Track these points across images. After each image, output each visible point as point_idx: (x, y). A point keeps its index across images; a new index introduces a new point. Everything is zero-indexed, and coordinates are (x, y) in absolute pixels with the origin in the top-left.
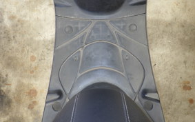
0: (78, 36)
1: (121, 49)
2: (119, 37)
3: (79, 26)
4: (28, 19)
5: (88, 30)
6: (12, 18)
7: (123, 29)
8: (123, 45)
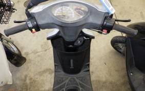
0: (63, 83)
1: (81, 89)
2: (80, 84)
3: (64, 79)
4: (38, 79)
5: (67, 81)
6: (31, 79)
7: (82, 80)
8: (81, 87)
